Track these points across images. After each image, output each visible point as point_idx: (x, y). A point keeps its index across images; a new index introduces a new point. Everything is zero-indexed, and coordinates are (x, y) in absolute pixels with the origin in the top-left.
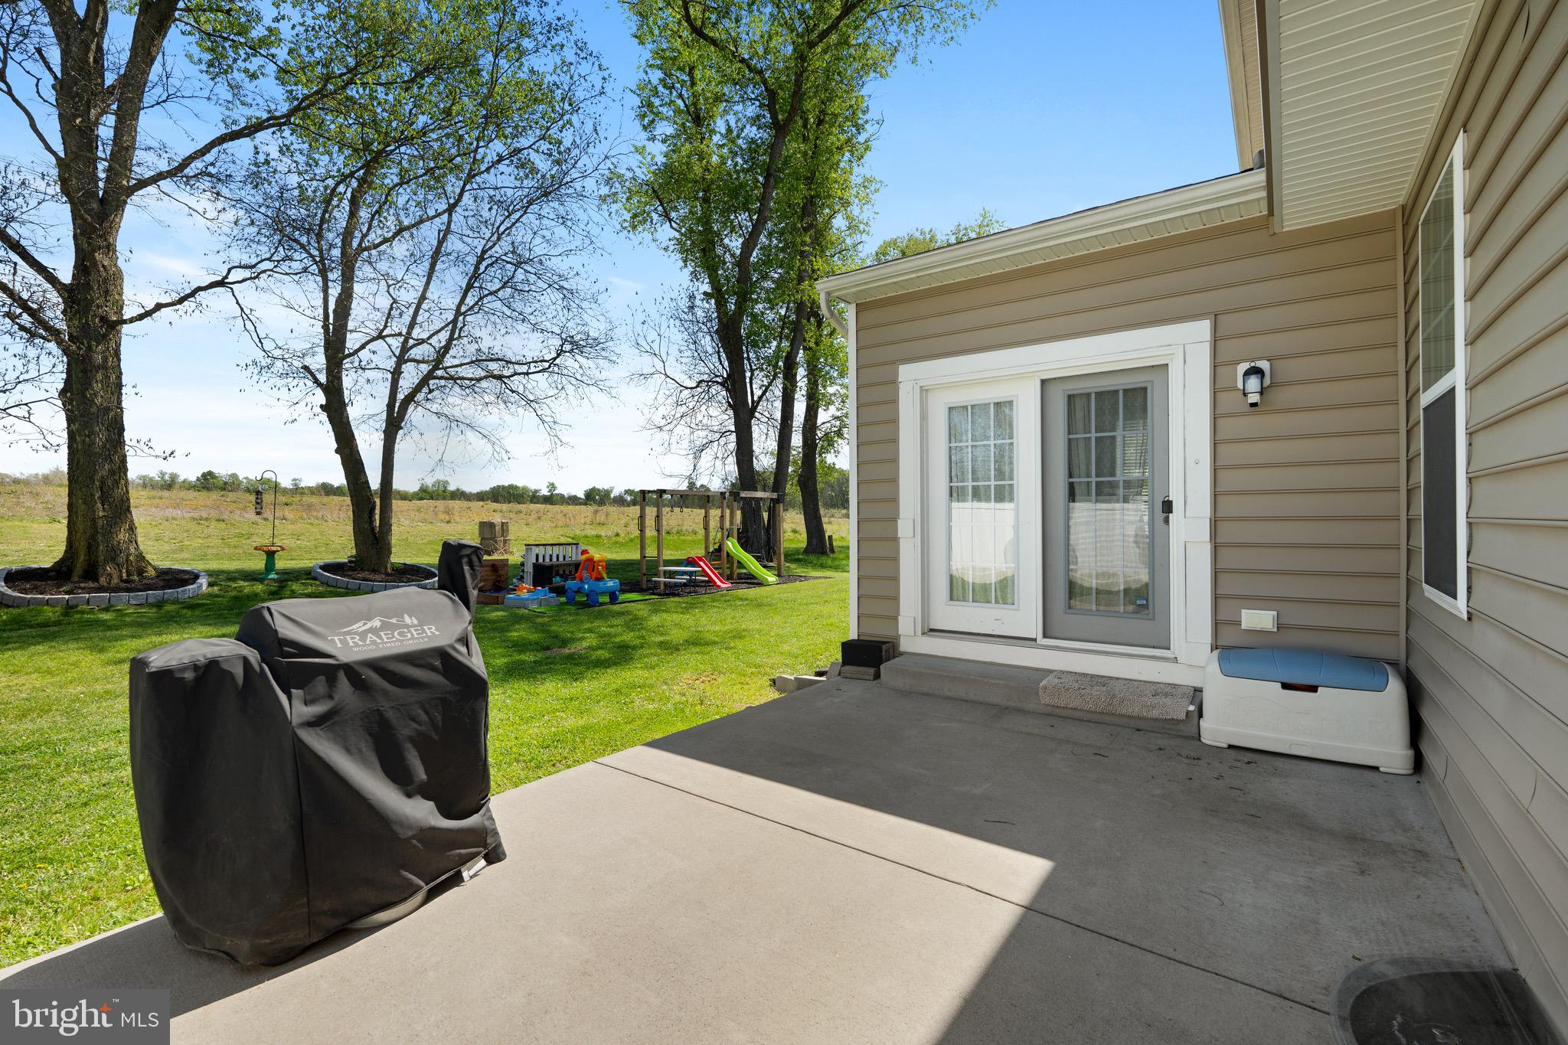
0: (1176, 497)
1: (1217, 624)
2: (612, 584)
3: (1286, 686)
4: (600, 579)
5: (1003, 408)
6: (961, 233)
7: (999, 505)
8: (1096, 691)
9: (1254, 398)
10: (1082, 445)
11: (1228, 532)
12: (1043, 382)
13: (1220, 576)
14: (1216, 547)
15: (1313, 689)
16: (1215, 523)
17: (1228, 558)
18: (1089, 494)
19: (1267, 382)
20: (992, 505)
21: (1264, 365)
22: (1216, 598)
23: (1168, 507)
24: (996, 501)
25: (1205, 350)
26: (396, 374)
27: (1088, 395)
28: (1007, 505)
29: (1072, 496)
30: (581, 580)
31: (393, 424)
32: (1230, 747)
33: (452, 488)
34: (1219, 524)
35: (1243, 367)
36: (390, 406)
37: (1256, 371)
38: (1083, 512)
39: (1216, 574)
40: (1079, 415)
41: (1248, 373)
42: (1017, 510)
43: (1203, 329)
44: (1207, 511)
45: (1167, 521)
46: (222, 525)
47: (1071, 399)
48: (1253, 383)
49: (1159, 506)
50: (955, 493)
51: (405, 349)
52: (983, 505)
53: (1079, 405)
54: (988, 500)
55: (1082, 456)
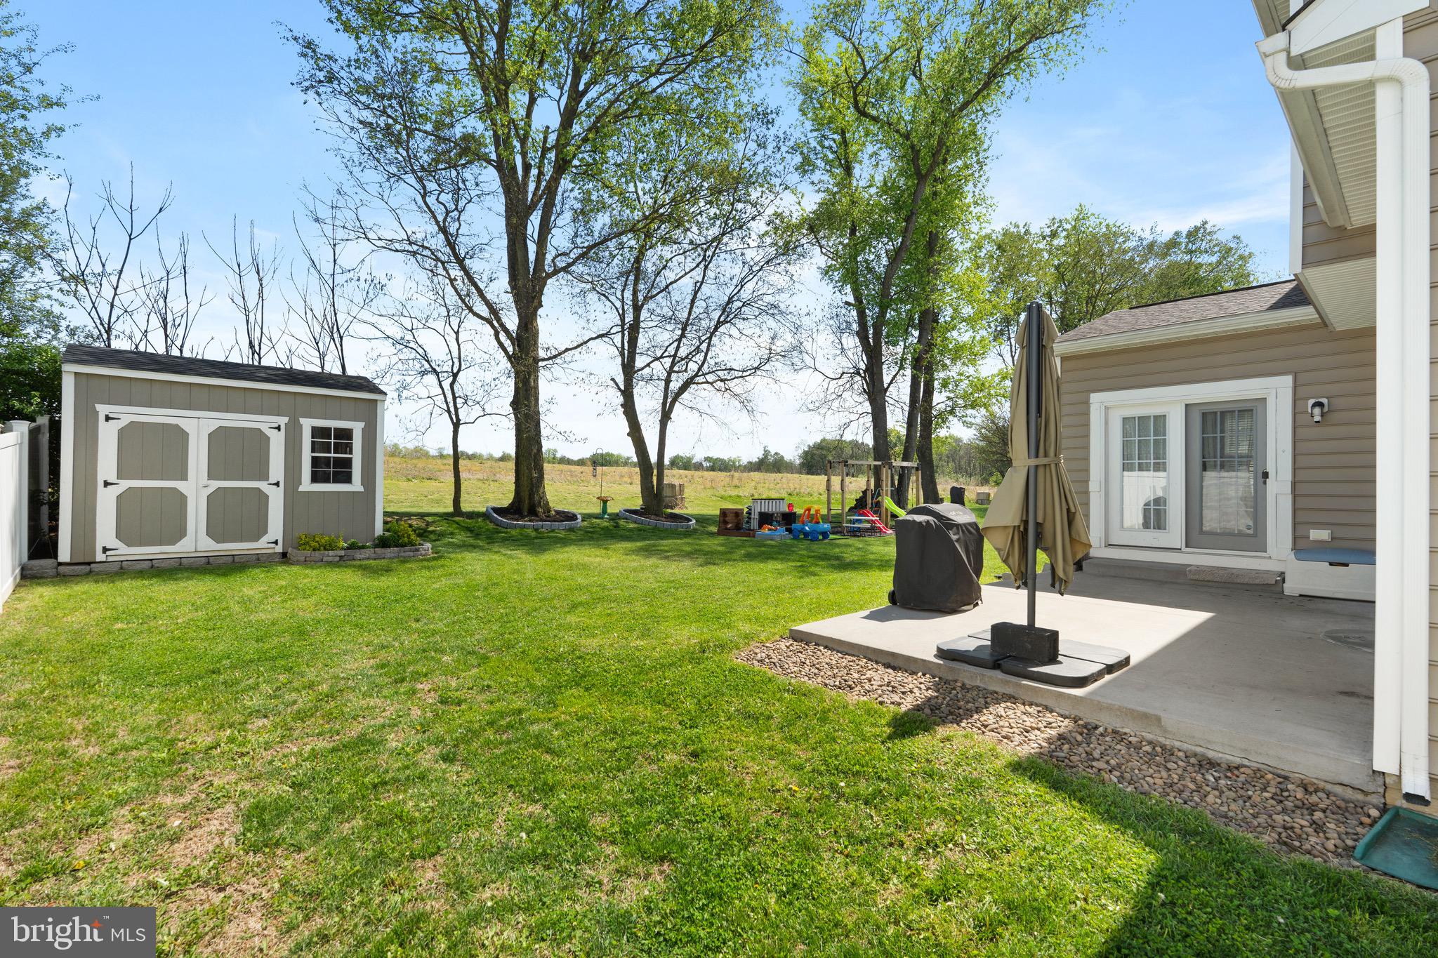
0: (1270, 469)
1: (1295, 538)
2: (827, 526)
3: (1331, 564)
4: (818, 523)
5: (1160, 420)
6: (1056, 225)
7: (1157, 474)
8: (1221, 572)
9: (1317, 418)
10: (1211, 441)
11: (1302, 489)
12: (1187, 405)
13: (1297, 512)
14: (1295, 496)
15: (1347, 565)
16: (1294, 484)
17: (1302, 503)
18: (1215, 466)
19: (1326, 409)
20: (1151, 473)
21: (1324, 401)
22: (1295, 524)
23: (1266, 475)
24: (1154, 471)
25: (1289, 392)
26: (668, 381)
27: (1216, 413)
28: (1162, 474)
29: (1205, 468)
30: (803, 523)
31: (666, 416)
32: (1301, 595)
33: (558, 455)
34: (1297, 485)
35: (1311, 402)
36: (664, 404)
37: (1320, 405)
38: (1211, 477)
39: (1295, 511)
40: (1209, 423)
41: (1314, 405)
42: (1168, 478)
43: (1288, 380)
44: (1289, 477)
45: (1265, 483)
46: (496, 484)
47: (1204, 415)
48: (1317, 411)
49: (1260, 475)
50: (1126, 467)
51: (673, 364)
52: (1145, 473)
53: (1210, 418)
54: (1148, 470)
55: (1211, 446)
